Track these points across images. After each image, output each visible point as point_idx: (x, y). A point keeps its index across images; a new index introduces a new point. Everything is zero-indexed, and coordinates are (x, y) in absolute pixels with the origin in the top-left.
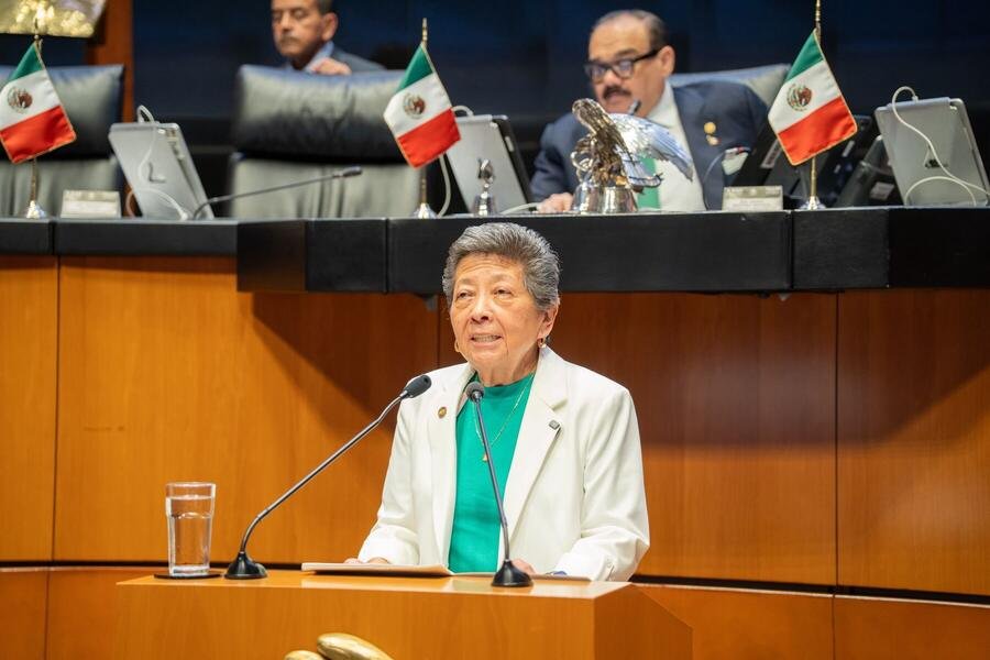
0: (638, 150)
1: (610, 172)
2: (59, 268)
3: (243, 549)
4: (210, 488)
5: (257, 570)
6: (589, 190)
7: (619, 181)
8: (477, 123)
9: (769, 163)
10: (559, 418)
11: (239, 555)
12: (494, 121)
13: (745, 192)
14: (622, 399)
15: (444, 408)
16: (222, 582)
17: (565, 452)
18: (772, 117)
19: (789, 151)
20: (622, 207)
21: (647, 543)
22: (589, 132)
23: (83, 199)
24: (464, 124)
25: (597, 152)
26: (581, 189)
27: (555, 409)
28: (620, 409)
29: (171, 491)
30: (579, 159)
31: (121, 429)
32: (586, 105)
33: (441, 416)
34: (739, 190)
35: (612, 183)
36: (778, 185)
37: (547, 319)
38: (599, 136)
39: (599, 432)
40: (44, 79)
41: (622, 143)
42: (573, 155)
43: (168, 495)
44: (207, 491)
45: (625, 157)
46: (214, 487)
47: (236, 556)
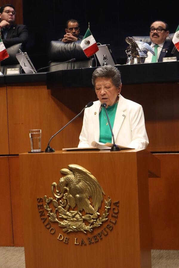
0: (142, 49)
1: (135, 55)
2: (6, 87)
3: (49, 145)
4: (40, 130)
5: (52, 150)
6: (130, 59)
7: (138, 56)
8: (103, 46)
9: (173, 52)
10: (125, 114)
11: (48, 146)
12: (107, 46)
13: (168, 58)
14: (140, 108)
15: (96, 112)
16: (44, 153)
17: (127, 122)
18: (173, 41)
19: (177, 48)
20: (139, 62)
21: (148, 142)
22: (129, 45)
23: (11, 70)
24: (99, 47)
25: (132, 50)
26: (128, 59)
27: (124, 111)
28: (140, 111)
29: (31, 132)
30: (128, 52)
31: (22, 124)
32: (129, 38)
33: (95, 114)
34: (166, 58)
35: (135, 57)
36: (175, 57)
37: (119, 89)
38: (132, 46)
39: (135, 115)
40: (2, 44)
41: (138, 47)
42: (126, 51)
43: (30, 133)
44: (39, 131)
45: (139, 50)
46: (41, 130)
47: (47, 147)
